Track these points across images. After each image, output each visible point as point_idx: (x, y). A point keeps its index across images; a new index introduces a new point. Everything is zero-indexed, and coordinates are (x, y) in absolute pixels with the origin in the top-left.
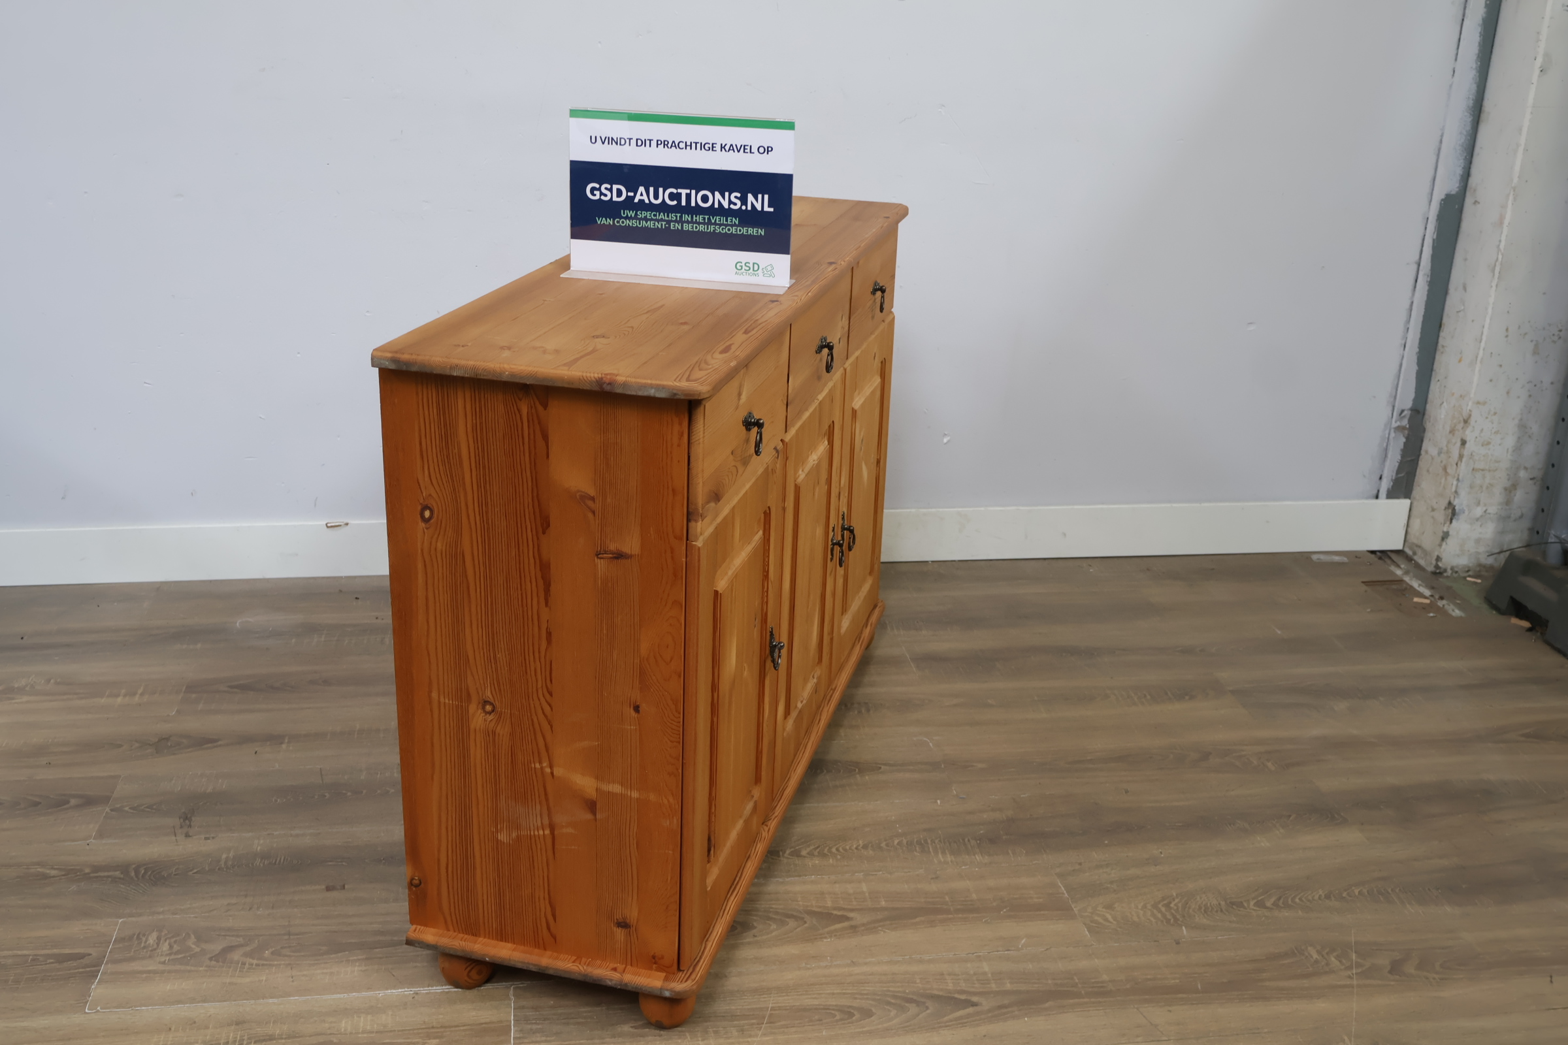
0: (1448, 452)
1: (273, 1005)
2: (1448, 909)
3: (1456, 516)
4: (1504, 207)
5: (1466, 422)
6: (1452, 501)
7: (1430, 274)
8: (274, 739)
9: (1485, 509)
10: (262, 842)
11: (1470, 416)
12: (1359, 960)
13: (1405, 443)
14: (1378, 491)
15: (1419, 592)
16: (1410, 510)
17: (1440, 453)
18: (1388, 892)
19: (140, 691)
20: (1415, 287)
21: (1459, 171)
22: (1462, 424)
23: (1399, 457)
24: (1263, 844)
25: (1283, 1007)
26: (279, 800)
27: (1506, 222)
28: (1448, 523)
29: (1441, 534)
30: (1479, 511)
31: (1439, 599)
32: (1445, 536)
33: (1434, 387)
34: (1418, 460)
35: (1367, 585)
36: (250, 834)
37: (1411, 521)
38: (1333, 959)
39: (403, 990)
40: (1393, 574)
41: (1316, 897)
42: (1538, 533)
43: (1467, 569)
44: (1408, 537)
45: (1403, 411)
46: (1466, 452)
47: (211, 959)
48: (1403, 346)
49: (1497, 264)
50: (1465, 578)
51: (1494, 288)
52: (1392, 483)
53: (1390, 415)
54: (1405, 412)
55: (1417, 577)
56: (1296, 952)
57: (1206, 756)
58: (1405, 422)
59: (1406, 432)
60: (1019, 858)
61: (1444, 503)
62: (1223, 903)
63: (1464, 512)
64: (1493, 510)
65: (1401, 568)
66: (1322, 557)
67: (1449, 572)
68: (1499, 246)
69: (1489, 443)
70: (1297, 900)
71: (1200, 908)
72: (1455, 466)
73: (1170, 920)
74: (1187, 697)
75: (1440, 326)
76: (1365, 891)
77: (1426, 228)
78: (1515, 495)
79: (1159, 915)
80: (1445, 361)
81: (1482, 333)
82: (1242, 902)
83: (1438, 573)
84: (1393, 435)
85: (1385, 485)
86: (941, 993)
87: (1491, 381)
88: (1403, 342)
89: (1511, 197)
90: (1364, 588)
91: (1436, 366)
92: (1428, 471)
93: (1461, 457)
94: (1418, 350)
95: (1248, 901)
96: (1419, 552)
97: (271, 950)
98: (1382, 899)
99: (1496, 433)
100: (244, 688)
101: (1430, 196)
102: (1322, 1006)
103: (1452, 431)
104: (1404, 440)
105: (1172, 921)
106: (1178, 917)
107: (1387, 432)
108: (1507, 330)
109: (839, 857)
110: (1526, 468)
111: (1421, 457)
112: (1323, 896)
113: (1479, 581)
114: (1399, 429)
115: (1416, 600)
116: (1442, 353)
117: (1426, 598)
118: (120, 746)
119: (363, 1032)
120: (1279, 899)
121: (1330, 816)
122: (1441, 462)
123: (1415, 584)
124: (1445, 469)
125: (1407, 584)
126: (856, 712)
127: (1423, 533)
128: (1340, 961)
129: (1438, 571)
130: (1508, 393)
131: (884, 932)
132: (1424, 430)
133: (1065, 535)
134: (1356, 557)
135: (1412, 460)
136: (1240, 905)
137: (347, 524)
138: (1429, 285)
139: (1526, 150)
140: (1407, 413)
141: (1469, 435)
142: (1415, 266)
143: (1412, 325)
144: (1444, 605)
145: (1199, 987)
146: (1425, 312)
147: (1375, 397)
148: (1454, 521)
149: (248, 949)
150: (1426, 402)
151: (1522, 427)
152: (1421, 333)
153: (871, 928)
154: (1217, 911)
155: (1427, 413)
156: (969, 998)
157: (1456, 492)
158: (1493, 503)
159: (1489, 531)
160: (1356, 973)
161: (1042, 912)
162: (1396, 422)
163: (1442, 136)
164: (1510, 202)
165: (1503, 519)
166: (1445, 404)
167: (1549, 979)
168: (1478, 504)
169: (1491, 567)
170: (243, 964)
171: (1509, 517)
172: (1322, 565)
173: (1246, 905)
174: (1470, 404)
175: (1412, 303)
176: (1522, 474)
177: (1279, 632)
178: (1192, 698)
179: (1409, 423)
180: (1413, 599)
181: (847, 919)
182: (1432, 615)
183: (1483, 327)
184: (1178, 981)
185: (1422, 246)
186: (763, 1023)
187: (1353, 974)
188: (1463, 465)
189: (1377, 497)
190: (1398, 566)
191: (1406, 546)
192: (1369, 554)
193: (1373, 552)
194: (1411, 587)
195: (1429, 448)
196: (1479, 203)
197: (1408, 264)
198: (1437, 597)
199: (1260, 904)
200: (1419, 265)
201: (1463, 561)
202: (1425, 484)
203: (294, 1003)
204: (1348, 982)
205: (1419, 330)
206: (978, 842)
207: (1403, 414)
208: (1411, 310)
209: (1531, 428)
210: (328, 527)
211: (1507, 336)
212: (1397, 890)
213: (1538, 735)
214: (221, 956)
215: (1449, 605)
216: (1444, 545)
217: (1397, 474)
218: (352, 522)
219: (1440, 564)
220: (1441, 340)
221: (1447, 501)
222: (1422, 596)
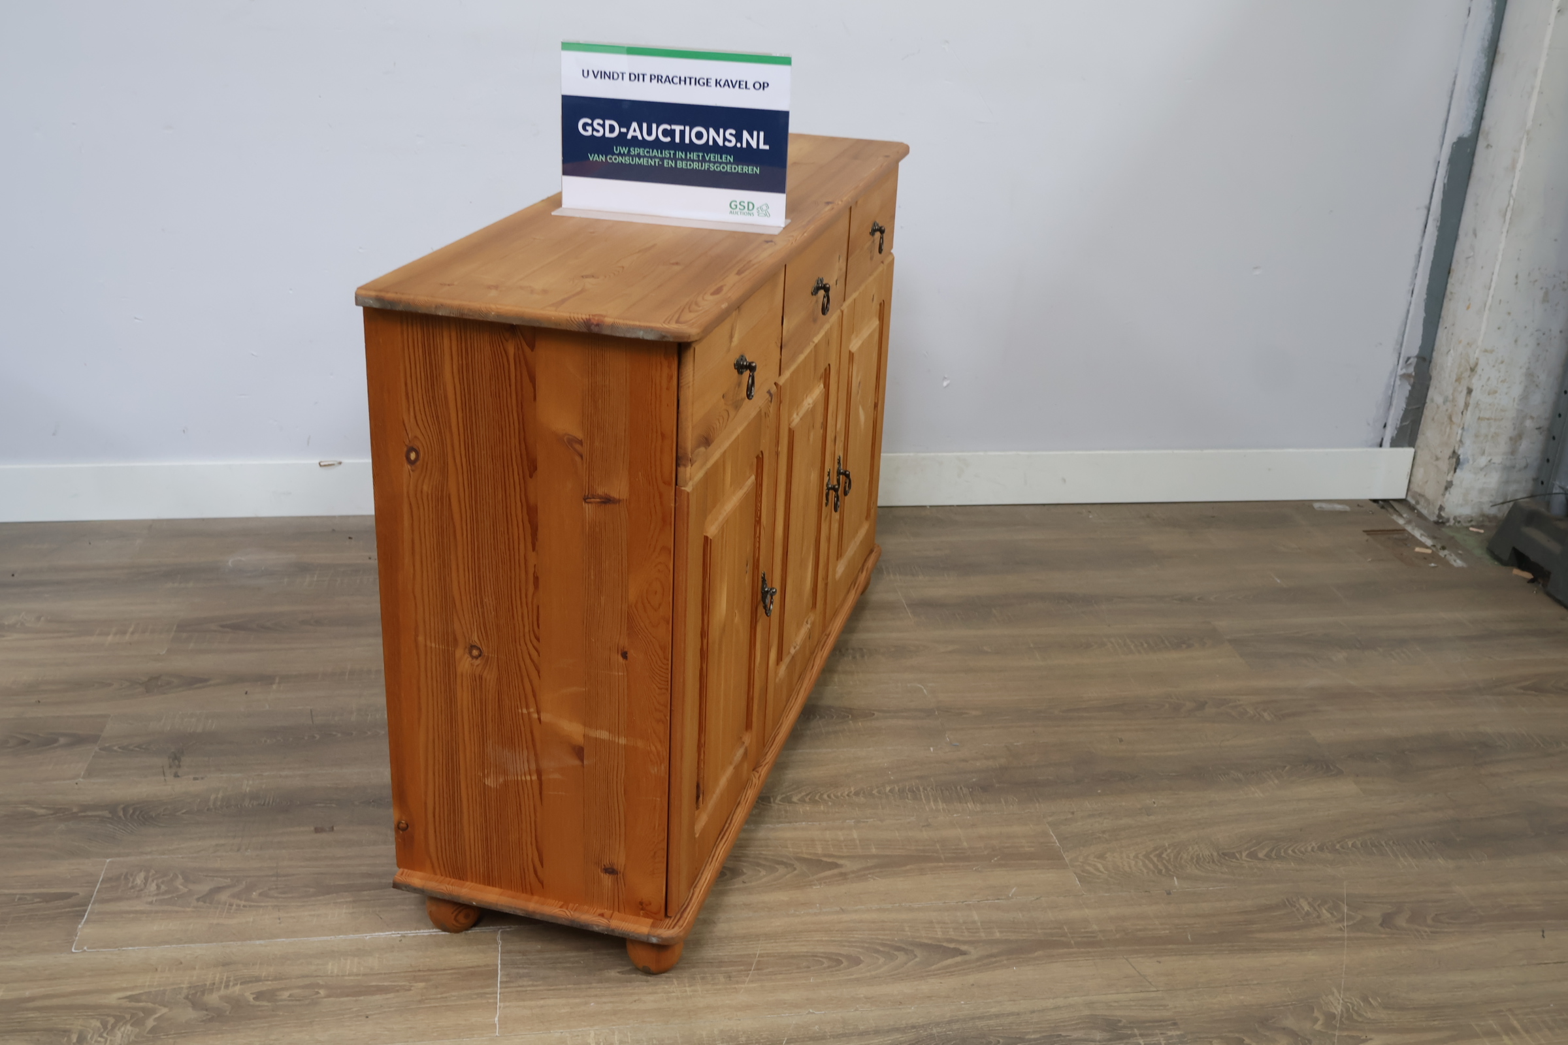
0: (1454, 400)
1: (259, 946)
2: (1441, 861)
3: (1460, 466)
4: (1517, 151)
5: (1472, 370)
6: (1456, 451)
7: (1440, 219)
8: (266, 680)
9: (1489, 458)
10: (251, 782)
11: (1477, 364)
12: (1351, 913)
13: (1410, 391)
14: (1382, 439)
15: (1421, 542)
16: (1414, 459)
17: (1444, 403)
18: (1382, 845)
19: (131, 630)
20: (1424, 232)
21: (1472, 114)
22: (1468, 373)
23: (1404, 406)
24: (1256, 795)
25: (1273, 959)
26: (268, 741)
27: (1519, 166)
28: (1452, 472)
29: (1444, 484)
30: (1483, 461)
31: (1441, 549)
32: (1449, 486)
33: (1442, 335)
34: (1423, 408)
35: (1368, 534)
36: (239, 775)
37: (1415, 470)
38: (1324, 911)
39: (390, 933)
40: (1397, 524)
41: (1310, 848)
42: (1542, 483)
43: (1470, 519)
44: (1411, 486)
45: (1409, 359)
46: (1472, 401)
47: (198, 900)
48: (1411, 292)
49: (1509, 209)
50: (1467, 528)
51: (1505, 234)
52: (1396, 432)
53: (1396, 363)
55: (1419, 527)
56: (1287, 903)
57: (1201, 705)
58: (1411, 370)
59: (1412, 380)
60: (1011, 806)
61: (1449, 452)
62: (1215, 854)
63: (1468, 462)
64: (1497, 459)
65: (1403, 517)
66: (1324, 505)
67: (1452, 522)
68: (1510, 191)
69: (1495, 392)
70: (1290, 852)
71: (1192, 858)
72: (1461, 414)
73: (1161, 870)
74: (1184, 646)
75: (1449, 273)
76: (1358, 844)
77: (1437, 172)
78: (1520, 445)
79: (1151, 866)
80: (1454, 309)
81: (1491, 280)
82: (1234, 853)
83: (1441, 523)
84: (1398, 382)
85: (1389, 433)
86: (929, 942)
87: (1499, 328)
88: (1411, 289)
89: (1524, 141)
90: (1366, 537)
91: (1444, 313)
92: (1433, 419)
93: (1467, 405)
94: (1425, 296)
95: (1241, 853)
96: (1422, 502)
97: (258, 891)
98: (1375, 851)
99: (1503, 381)
100: (236, 627)
101: (1441, 139)
102: (1312, 958)
103: (1458, 380)
104: (1409, 388)
105: (1164, 871)
106: (1170, 867)
107: (1393, 380)
108: (1517, 277)
109: (830, 803)
110: (1532, 418)
111: (1426, 405)
112: (1316, 848)
113: (1482, 531)
114: (1405, 376)
115: (1417, 549)
116: (1450, 300)
117: (1427, 547)
118: (110, 685)
119: (349, 975)
120: (1271, 851)
121: (1325, 767)
122: (1447, 410)
123: (1417, 534)
124: (1450, 418)
125: (1409, 534)
126: (850, 658)
127: (1427, 482)
128: (1332, 914)
129: (1440, 521)
130: (1516, 341)
131: (874, 879)
132: (1430, 378)
133: (1064, 480)
134: (1358, 505)
135: (1418, 408)
136: (1233, 856)
137: (340, 463)
138: (1438, 231)
139: (1541, 93)
140: (1413, 361)
141: (1476, 384)
142: (1425, 212)
143: (1420, 271)
144: (1445, 556)
145: (1189, 938)
146: (1434, 258)
147: (1380, 344)
148: (1458, 470)
149: (236, 890)
150: (1432, 350)
151: (1530, 375)
152: (1430, 279)
153: (861, 875)
154: (1209, 862)
155: (1433, 360)
156: (958, 946)
157: (1461, 441)
158: (1498, 453)
159: (1493, 480)
160: (1347, 926)
161: (1034, 861)
162: (1402, 369)
163: (1456, 77)
164: (1523, 147)
165: (1508, 469)
166: (1452, 351)
167: (1541, 933)
168: (1483, 453)
169: (1495, 517)
170: (231, 905)
171: (1514, 467)
172: (1323, 513)
173: (1238, 855)
174: (1477, 351)
175: (1421, 249)
176: (1528, 423)
177: (1278, 581)
178: (1189, 646)
179: (1415, 371)
180: (1414, 549)
181: (836, 866)
182: (1433, 565)
183: (1493, 274)
184: (1168, 932)
185: (1433, 190)
186: (750, 970)
187: (1344, 927)
188: (1468, 414)
189: (1381, 446)
190: (1401, 515)
191: (1409, 493)
192: (1372, 503)
193: (1375, 501)
194: (1413, 536)
195: (1435, 396)
196: (1491, 147)
197: (1417, 207)
198: (1439, 546)
199: (1253, 855)
200: (1429, 210)
201: (1466, 511)
202: (1430, 433)
203: (280, 945)
204: (1339, 935)
205: (1428, 277)
206: (971, 790)
207: (1409, 362)
208: (1419, 256)
209: (1538, 377)
210: (320, 466)
211: (1516, 283)
212: (1391, 843)
213: (1537, 688)
214: (209, 897)
215: (1451, 556)
216: (1447, 495)
217: (1401, 422)
218: (345, 461)
219: (1443, 514)
220: (1449, 286)
221: (1451, 450)
222: (1424, 546)
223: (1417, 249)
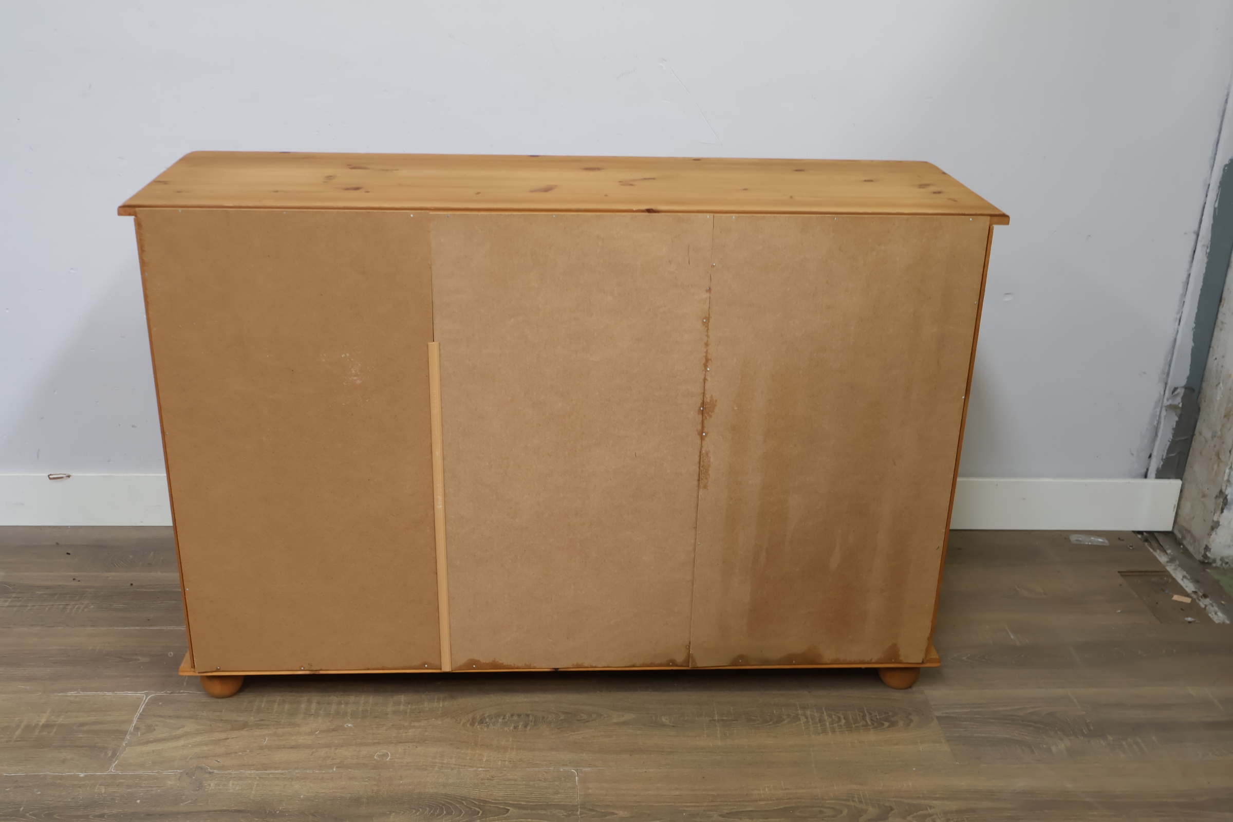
0: (1222, 437)
3: (1227, 506)
6: (1224, 491)
7: (1209, 245)
13: (1177, 422)
14: (1147, 470)
15: (1181, 587)
16: (1181, 491)
17: (1213, 437)
20: (1193, 258)
23: (1171, 437)
28: (1219, 512)
29: (1210, 523)
31: (1202, 597)
32: (1215, 526)
33: (1212, 366)
34: (1192, 441)
35: (1124, 577)
37: (1182, 503)
40: (1157, 562)
44: (1178, 520)
45: (1176, 389)
48: (1178, 321)
52: (1162, 463)
53: (1163, 393)
54: (1178, 391)
55: (1182, 566)
58: (1178, 401)
59: (1179, 412)
61: (1215, 492)
65: (1167, 553)
66: (1081, 538)
67: (1219, 563)
72: (1228, 453)
74: (886, 724)
75: (1220, 301)
77: (1207, 195)
80: (1224, 339)
83: (1206, 563)
84: (1164, 413)
85: (1155, 464)
88: (1178, 316)
90: (1121, 580)
91: (1214, 343)
92: (1201, 454)
94: (1194, 325)
96: (1188, 537)
101: (1212, 161)
103: (1227, 416)
104: (1176, 419)
107: (1158, 410)
111: (1195, 437)
114: (1172, 407)
115: (1176, 597)
116: (1221, 330)
117: (1187, 595)
122: (1215, 446)
123: (1178, 575)
124: (1218, 455)
125: (1170, 576)
127: (1193, 518)
129: (1206, 561)
132: (1199, 410)
134: (1119, 539)
135: (1186, 440)
137: (69, 476)
138: (1208, 257)
140: (1181, 391)
142: (1194, 237)
143: (1188, 300)
144: (1206, 606)
146: (1202, 287)
147: (1145, 373)
148: (1225, 511)
150: (1202, 381)
152: (1198, 308)
155: (1203, 392)
157: (1228, 481)
162: (1168, 400)
163: (1228, 95)
166: (1221, 384)
172: (1081, 547)
175: (1189, 276)
177: (1012, 637)
178: (893, 724)
179: (1182, 402)
180: (1173, 597)
182: (1190, 619)
185: (1202, 215)
189: (1146, 476)
190: (1164, 551)
191: (1176, 527)
192: (1133, 534)
193: (1139, 533)
194: (1174, 579)
195: (1204, 430)
197: (1185, 234)
198: (1201, 594)
200: (1198, 235)
202: (1197, 467)
205: (1196, 305)
207: (1176, 393)
208: (1187, 283)
210: (50, 479)
215: (1213, 606)
216: (1213, 535)
217: (1168, 453)
218: (73, 474)
219: (1208, 554)
220: (1220, 315)
221: (1218, 490)
222: (1184, 593)
223: (1185, 276)
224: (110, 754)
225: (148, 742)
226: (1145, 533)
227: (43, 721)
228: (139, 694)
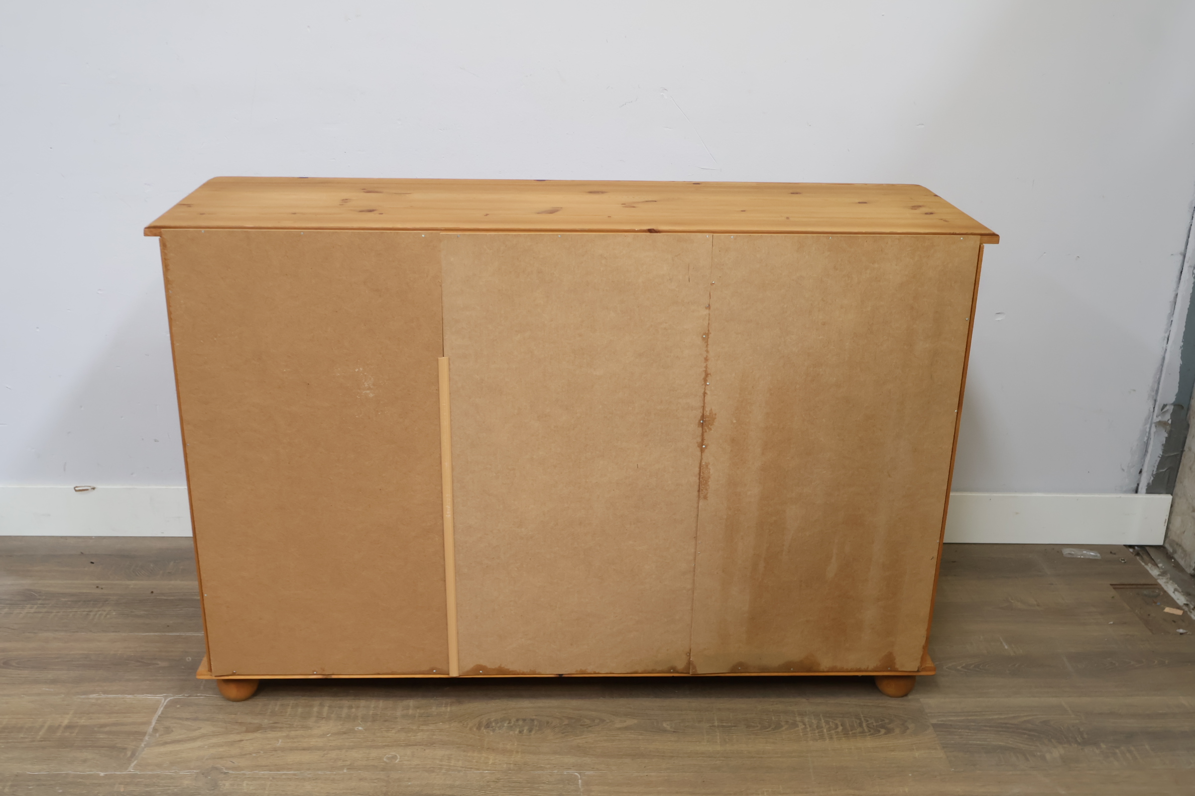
13: (1166, 438)
14: (1138, 485)
15: (1172, 599)
16: (1172, 506)
20: (1180, 279)
23: (1161, 452)
31: (1193, 609)
34: (1181, 456)
35: (1116, 589)
37: (1173, 517)
40: (1147, 572)
44: (1169, 534)
45: (1165, 406)
48: (1166, 339)
52: (1152, 478)
53: (1152, 409)
54: (1167, 407)
55: (1173, 579)
58: (1167, 417)
59: (1168, 428)
65: (1158, 567)
66: (1073, 551)
74: (883, 731)
77: (1193, 217)
84: (1153, 429)
85: (1145, 480)
88: (1167, 335)
90: (1113, 593)
92: (1191, 469)
94: (1182, 344)
96: (1179, 551)
104: (1166, 435)
107: (1148, 426)
111: (1184, 453)
114: (1161, 424)
115: (1167, 610)
117: (1179, 607)
123: (1170, 588)
125: (1161, 589)
127: (1184, 532)
132: (1188, 426)
134: (1111, 553)
135: (1176, 456)
137: (94, 489)
138: (1194, 278)
140: (1170, 408)
142: (1181, 258)
143: (1176, 318)
146: (1190, 305)
147: (1134, 390)
150: (1191, 397)
152: (1186, 327)
155: (1191, 408)
162: (1157, 416)
172: (1073, 561)
175: (1177, 295)
177: (1006, 647)
178: (889, 731)
179: (1171, 418)
180: (1164, 609)
182: (1181, 631)
185: (1189, 237)
189: (1136, 492)
190: (1156, 565)
191: (1166, 542)
192: (1124, 547)
193: (1131, 547)
194: (1165, 592)
197: (1172, 255)
198: (1192, 607)
200: (1184, 257)
202: (1187, 481)
205: (1184, 324)
207: (1165, 409)
208: (1175, 302)
210: (76, 491)
217: (1158, 468)
218: (98, 486)
222: (1174, 604)
223: (1173, 296)
224: (129, 753)
225: (166, 743)
226: (1136, 548)
227: (66, 722)
228: (158, 697)
